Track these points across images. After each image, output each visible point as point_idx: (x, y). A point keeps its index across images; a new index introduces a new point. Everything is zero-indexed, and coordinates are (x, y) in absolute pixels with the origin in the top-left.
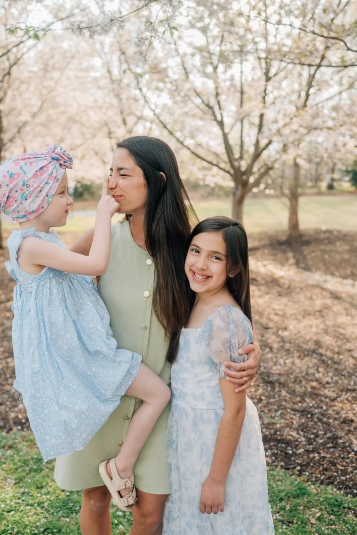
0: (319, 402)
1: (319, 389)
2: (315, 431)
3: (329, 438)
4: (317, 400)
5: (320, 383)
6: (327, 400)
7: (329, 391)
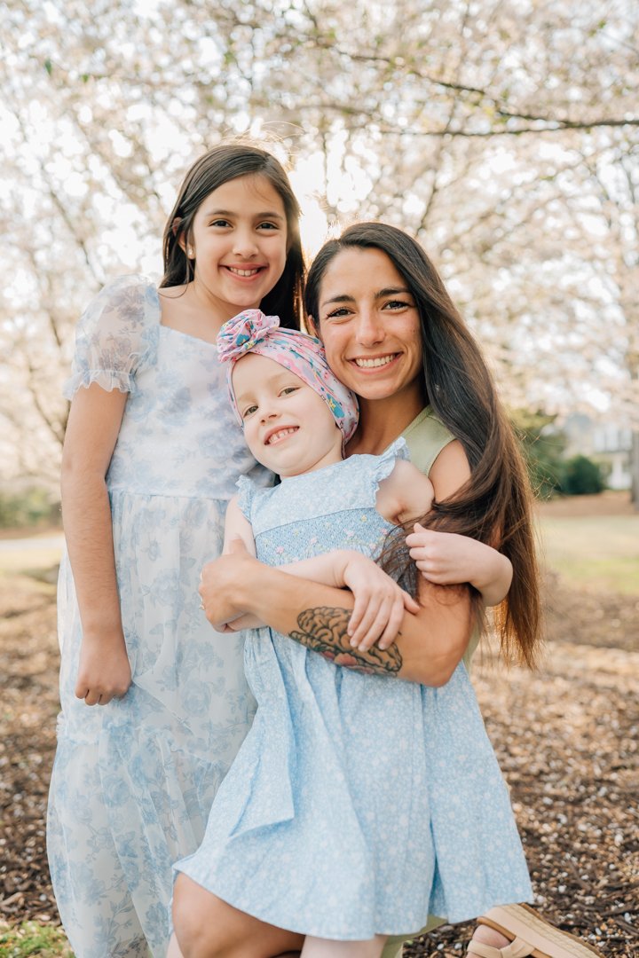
0: (542, 809)
1: (530, 785)
2: (565, 874)
3: (607, 888)
4: (536, 805)
5: (528, 774)
6: (561, 803)
7: (553, 787)
